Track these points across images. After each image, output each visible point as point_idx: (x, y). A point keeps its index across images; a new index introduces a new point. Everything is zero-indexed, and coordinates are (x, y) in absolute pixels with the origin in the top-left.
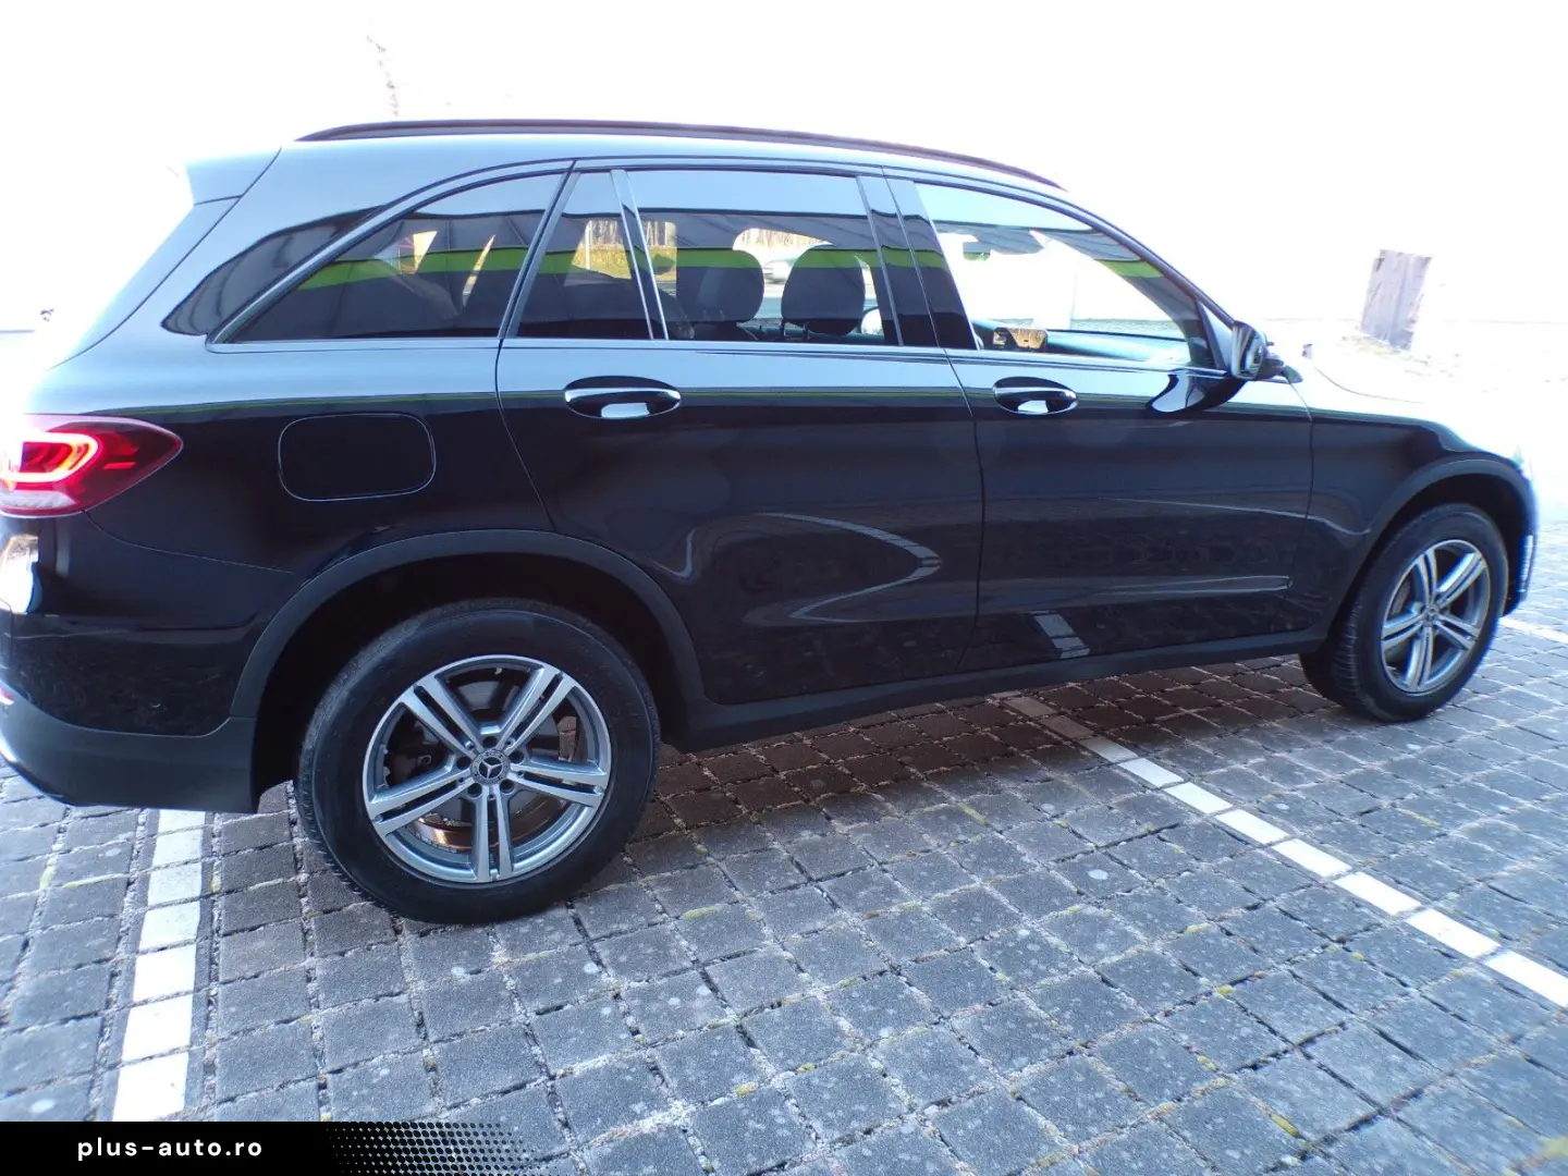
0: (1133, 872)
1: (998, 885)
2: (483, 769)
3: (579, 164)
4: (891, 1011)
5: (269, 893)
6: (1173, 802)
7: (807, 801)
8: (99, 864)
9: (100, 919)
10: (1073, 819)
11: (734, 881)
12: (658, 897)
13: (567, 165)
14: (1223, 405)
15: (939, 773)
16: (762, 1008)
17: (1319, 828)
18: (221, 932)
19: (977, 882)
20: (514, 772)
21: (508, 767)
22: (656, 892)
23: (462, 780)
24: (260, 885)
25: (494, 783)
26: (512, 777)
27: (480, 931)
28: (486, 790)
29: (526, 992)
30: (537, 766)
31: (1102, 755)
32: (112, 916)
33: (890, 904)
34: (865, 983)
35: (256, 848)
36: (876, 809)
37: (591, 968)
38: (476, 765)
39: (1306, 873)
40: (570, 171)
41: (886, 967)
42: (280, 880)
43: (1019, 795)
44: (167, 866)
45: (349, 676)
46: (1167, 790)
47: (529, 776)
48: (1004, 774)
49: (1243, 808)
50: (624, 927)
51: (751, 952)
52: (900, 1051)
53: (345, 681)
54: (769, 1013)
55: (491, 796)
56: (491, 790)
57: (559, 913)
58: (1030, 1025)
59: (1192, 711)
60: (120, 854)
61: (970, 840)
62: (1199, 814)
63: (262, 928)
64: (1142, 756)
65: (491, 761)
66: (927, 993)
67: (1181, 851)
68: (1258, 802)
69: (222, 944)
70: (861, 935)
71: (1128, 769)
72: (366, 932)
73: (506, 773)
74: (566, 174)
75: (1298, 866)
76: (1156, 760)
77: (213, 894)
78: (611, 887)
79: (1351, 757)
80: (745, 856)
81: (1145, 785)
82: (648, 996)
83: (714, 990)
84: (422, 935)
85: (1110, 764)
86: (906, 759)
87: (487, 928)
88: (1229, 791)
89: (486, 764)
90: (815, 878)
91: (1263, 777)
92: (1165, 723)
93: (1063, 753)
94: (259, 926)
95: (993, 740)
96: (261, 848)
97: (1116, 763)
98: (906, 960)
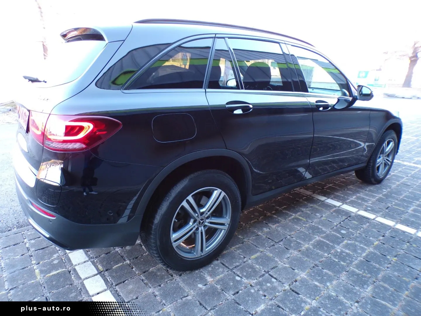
0: (350, 230)
1: (322, 237)
2: (200, 222)
3: (217, 36)
4: (325, 278)
5: (121, 268)
6: (345, 210)
7: (258, 219)
8: (54, 267)
9: (68, 286)
10: (326, 217)
11: (257, 245)
12: (240, 253)
13: (214, 36)
14: (352, 106)
15: (284, 208)
16: (293, 283)
17: (381, 213)
18: (114, 284)
19: (317, 238)
20: (207, 222)
21: (206, 221)
22: (238, 252)
23: (194, 227)
24: (116, 266)
25: (202, 226)
26: (206, 224)
27: (197, 271)
28: (200, 229)
29: (225, 289)
30: (214, 220)
31: (319, 199)
32: (71, 285)
33: (301, 247)
34: (312, 271)
35: (105, 254)
36: (277, 220)
37: (238, 278)
38: (198, 221)
39: (388, 226)
40: (215, 37)
41: (314, 265)
42: (121, 264)
43: (308, 212)
44: (79, 264)
45: (169, 198)
46: (341, 207)
47: (211, 223)
48: (301, 206)
49: (361, 210)
50: (238, 264)
51: (277, 266)
52: (336, 289)
53: (168, 200)
54: (295, 284)
55: (201, 230)
56: (201, 228)
57: (216, 262)
58: (360, 276)
59: (331, 185)
60: (59, 262)
61: (307, 226)
62: (353, 213)
63: (127, 281)
64: (329, 198)
65: (202, 220)
66: (329, 271)
67: (357, 223)
68: (363, 208)
69: (117, 288)
70: (301, 257)
71: (328, 202)
72: (162, 278)
73: (205, 223)
74: (214, 38)
75: (385, 224)
76: (332, 199)
77: (102, 272)
78: (224, 252)
79: (373, 194)
80: (254, 238)
81: (335, 206)
82: (260, 284)
83: (276, 279)
84: (180, 275)
85: (323, 201)
86: (274, 205)
87: (198, 270)
88: (355, 206)
89: (200, 221)
90: (277, 242)
91: (359, 201)
92: (327, 189)
93: (310, 200)
94: (125, 281)
95: (291, 197)
96: (107, 254)
97: (324, 201)
98: (317, 262)
